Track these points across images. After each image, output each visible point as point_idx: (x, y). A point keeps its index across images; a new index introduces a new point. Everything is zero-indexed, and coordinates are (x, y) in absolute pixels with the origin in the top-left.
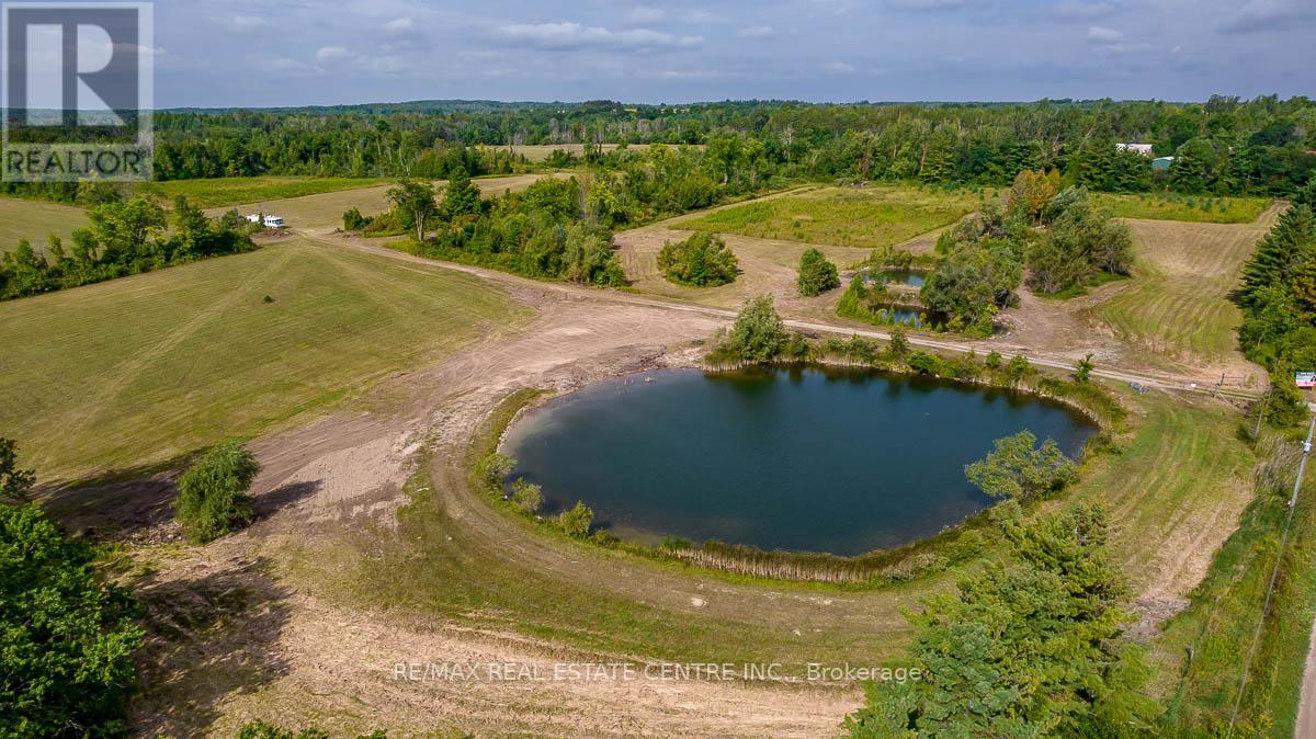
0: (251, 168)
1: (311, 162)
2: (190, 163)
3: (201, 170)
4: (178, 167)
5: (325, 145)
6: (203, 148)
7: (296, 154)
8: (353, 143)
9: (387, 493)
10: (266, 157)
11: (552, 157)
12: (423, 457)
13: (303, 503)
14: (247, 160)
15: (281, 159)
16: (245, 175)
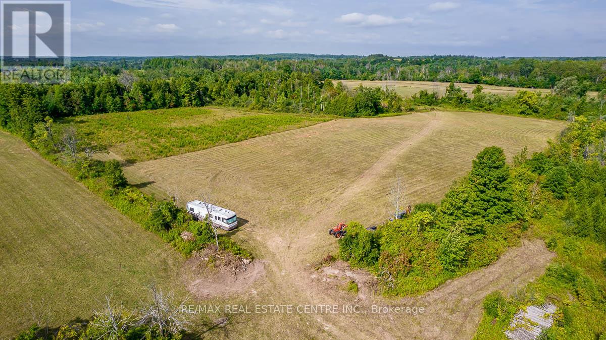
0: (201, 100)
1: (244, 96)
2: (157, 96)
3: (164, 102)
4: (147, 100)
5: (252, 82)
6: (168, 84)
7: (233, 89)
8: (273, 81)
10: (212, 91)
11: (418, 95)
14: (199, 94)
15: (222, 93)
16: (197, 105)
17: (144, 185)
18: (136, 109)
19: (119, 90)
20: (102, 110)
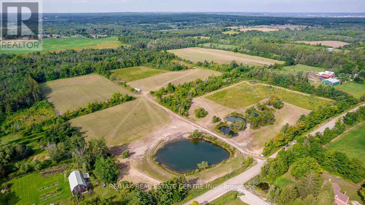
1: (150, 63)
2: (128, 64)
4: (125, 65)
9: (141, 156)
12: (147, 150)
13: (134, 155)
14: (138, 63)
16: (137, 66)
17: (129, 86)
18: (123, 68)
19: (119, 63)
20: (115, 68)
